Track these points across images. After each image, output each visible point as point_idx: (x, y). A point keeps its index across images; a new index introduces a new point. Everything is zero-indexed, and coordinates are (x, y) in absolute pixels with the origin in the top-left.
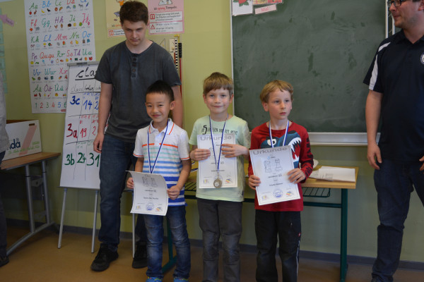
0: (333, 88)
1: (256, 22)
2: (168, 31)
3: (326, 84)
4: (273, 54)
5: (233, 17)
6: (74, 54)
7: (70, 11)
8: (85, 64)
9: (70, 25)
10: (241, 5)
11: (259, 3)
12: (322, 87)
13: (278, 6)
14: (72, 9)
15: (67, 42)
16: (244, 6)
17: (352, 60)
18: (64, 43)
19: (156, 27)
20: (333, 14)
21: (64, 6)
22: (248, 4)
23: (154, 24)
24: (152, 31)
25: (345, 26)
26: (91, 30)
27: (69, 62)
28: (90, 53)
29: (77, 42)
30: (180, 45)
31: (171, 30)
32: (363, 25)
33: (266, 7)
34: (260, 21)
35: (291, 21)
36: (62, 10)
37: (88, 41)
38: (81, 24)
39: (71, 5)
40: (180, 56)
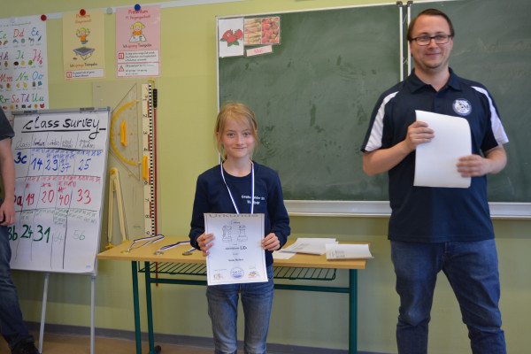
0: (340, 147)
1: (247, 65)
2: (140, 73)
3: (330, 143)
4: (268, 104)
5: (220, 59)
6: (21, 100)
7: (17, 46)
8: (35, 112)
9: (16, 63)
10: (229, 45)
11: (252, 43)
12: (326, 145)
13: (274, 47)
14: (20, 43)
15: (13, 84)
16: (233, 46)
17: (362, 114)
18: (8, 85)
19: (125, 68)
20: (340, 59)
21: (10, 39)
22: (238, 44)
23: (124, 66)
24: (120, 74)
25: (352, 73)
26: (44, 70)
27: (15, 110)
28: (41, 99)
29: (25, 85)
30: (155, 92)
31: (144, 73)
32: (374, 72)
33: (259, 49)
34: (252, 65)
35: (289, 65)
36: (6, 45)
37: (40, 83)
38: (31, 63)
39: (19, 39)
40: (155, 105)
